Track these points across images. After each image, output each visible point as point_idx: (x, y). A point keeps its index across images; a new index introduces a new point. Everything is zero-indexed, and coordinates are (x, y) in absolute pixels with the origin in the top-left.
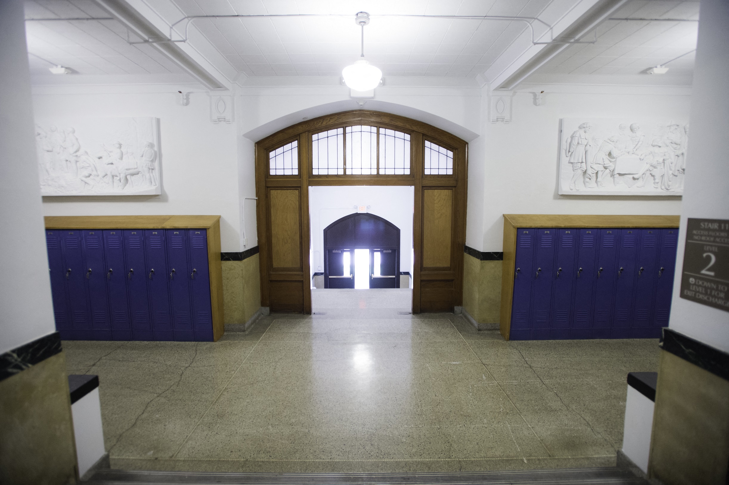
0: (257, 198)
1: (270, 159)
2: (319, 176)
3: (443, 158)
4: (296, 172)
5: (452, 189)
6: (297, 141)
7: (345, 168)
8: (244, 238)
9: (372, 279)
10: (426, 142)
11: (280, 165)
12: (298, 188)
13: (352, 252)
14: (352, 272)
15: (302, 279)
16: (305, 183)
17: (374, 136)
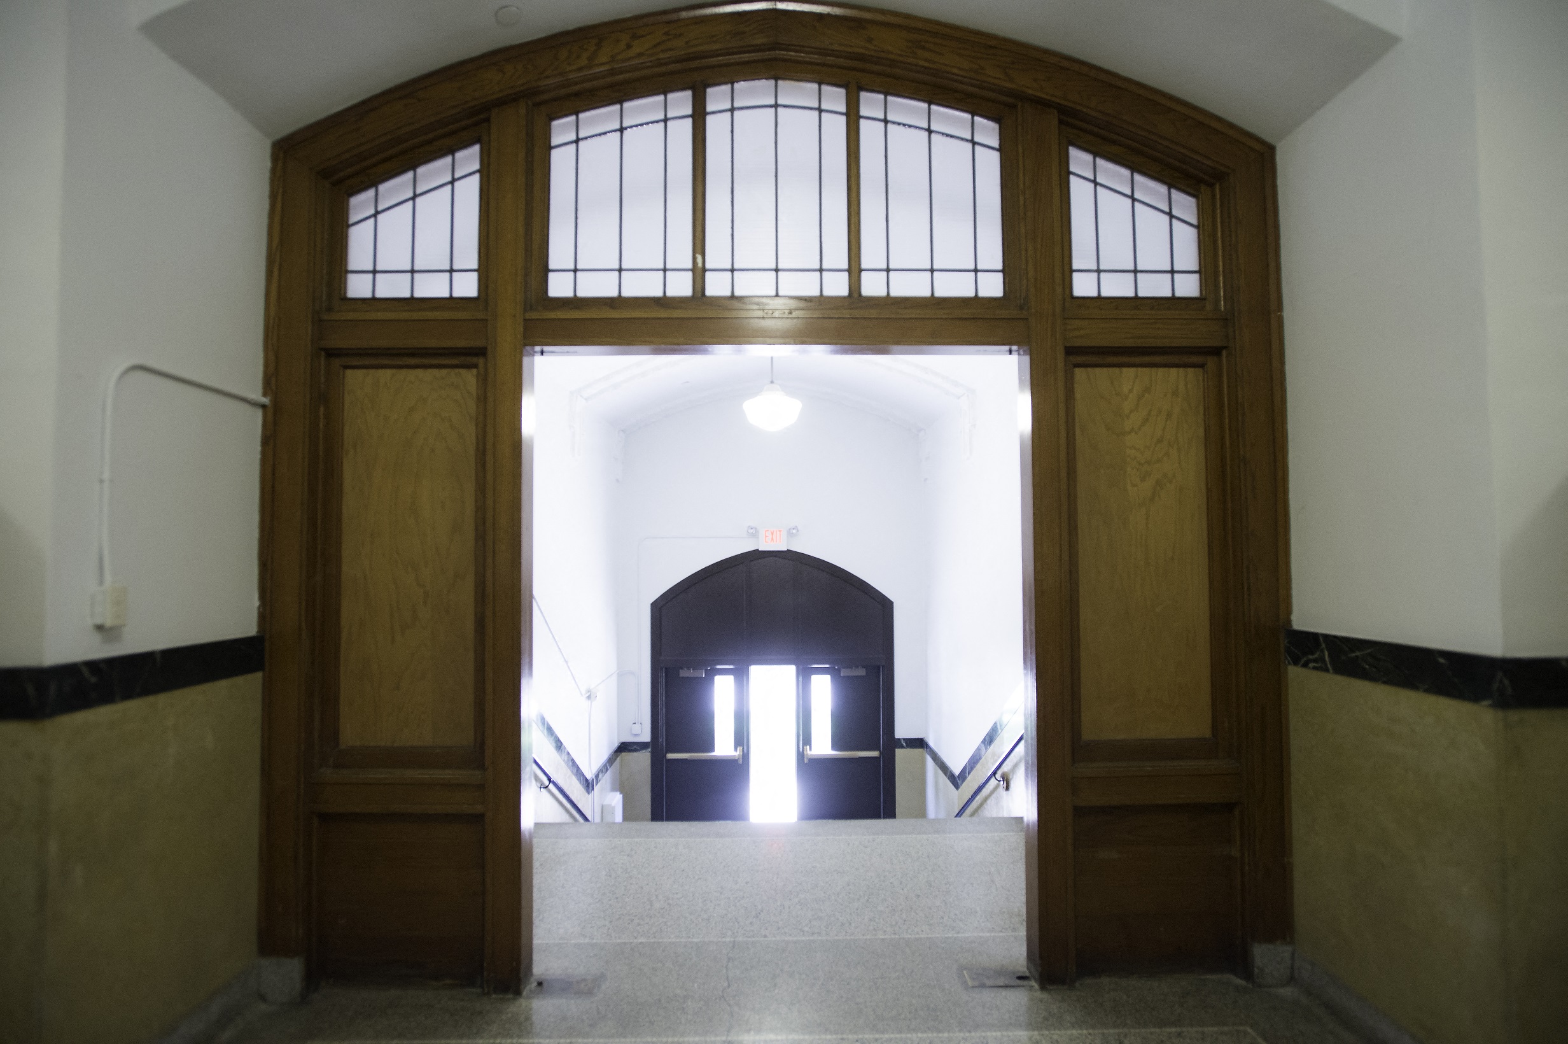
0: (265, 400)
1: (349, 226)
2: (575, 303)
3: (1152, 224)
4: (467, 286)
5: (1202, 366)
6: (476, 148)
7: (700, 265)
8: (101, 582)
9: (806, 761)
10: (1074, 152)
11: (394, 255)
12: (474, 360)
13: (741, 675)
14: (741, 738)
15: (479, 808)
16: (507, 331)
17: (836, 126)
